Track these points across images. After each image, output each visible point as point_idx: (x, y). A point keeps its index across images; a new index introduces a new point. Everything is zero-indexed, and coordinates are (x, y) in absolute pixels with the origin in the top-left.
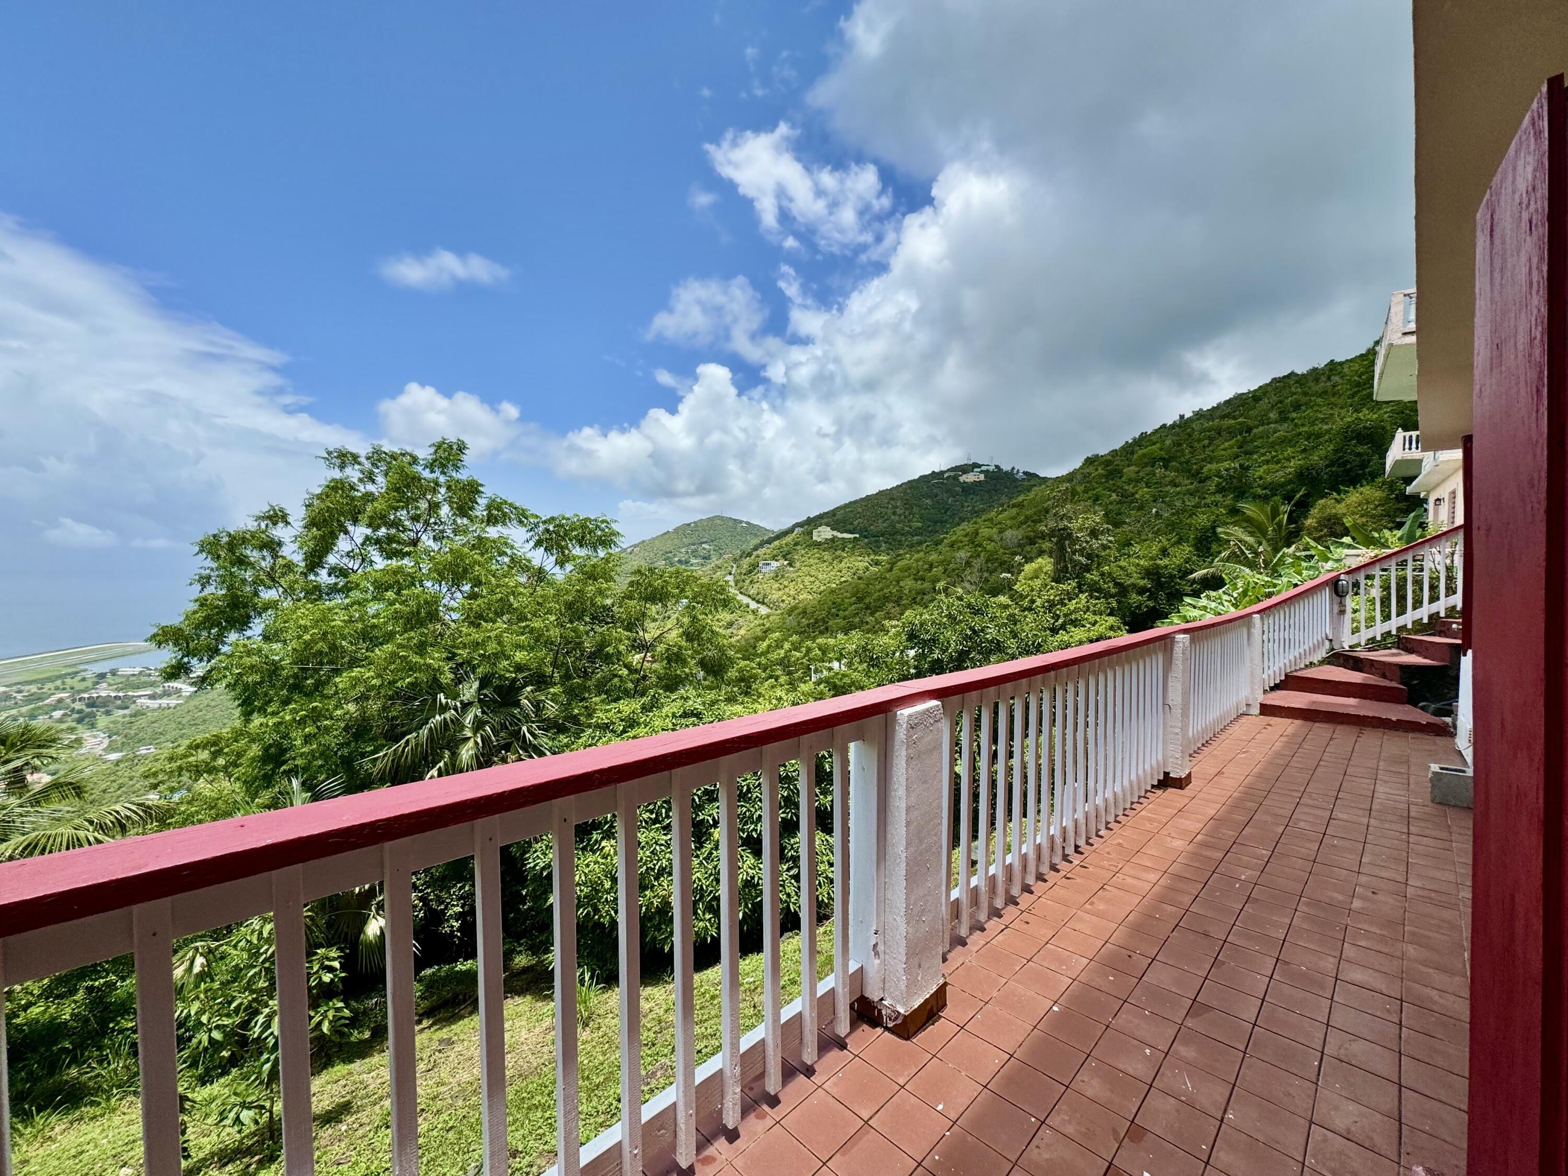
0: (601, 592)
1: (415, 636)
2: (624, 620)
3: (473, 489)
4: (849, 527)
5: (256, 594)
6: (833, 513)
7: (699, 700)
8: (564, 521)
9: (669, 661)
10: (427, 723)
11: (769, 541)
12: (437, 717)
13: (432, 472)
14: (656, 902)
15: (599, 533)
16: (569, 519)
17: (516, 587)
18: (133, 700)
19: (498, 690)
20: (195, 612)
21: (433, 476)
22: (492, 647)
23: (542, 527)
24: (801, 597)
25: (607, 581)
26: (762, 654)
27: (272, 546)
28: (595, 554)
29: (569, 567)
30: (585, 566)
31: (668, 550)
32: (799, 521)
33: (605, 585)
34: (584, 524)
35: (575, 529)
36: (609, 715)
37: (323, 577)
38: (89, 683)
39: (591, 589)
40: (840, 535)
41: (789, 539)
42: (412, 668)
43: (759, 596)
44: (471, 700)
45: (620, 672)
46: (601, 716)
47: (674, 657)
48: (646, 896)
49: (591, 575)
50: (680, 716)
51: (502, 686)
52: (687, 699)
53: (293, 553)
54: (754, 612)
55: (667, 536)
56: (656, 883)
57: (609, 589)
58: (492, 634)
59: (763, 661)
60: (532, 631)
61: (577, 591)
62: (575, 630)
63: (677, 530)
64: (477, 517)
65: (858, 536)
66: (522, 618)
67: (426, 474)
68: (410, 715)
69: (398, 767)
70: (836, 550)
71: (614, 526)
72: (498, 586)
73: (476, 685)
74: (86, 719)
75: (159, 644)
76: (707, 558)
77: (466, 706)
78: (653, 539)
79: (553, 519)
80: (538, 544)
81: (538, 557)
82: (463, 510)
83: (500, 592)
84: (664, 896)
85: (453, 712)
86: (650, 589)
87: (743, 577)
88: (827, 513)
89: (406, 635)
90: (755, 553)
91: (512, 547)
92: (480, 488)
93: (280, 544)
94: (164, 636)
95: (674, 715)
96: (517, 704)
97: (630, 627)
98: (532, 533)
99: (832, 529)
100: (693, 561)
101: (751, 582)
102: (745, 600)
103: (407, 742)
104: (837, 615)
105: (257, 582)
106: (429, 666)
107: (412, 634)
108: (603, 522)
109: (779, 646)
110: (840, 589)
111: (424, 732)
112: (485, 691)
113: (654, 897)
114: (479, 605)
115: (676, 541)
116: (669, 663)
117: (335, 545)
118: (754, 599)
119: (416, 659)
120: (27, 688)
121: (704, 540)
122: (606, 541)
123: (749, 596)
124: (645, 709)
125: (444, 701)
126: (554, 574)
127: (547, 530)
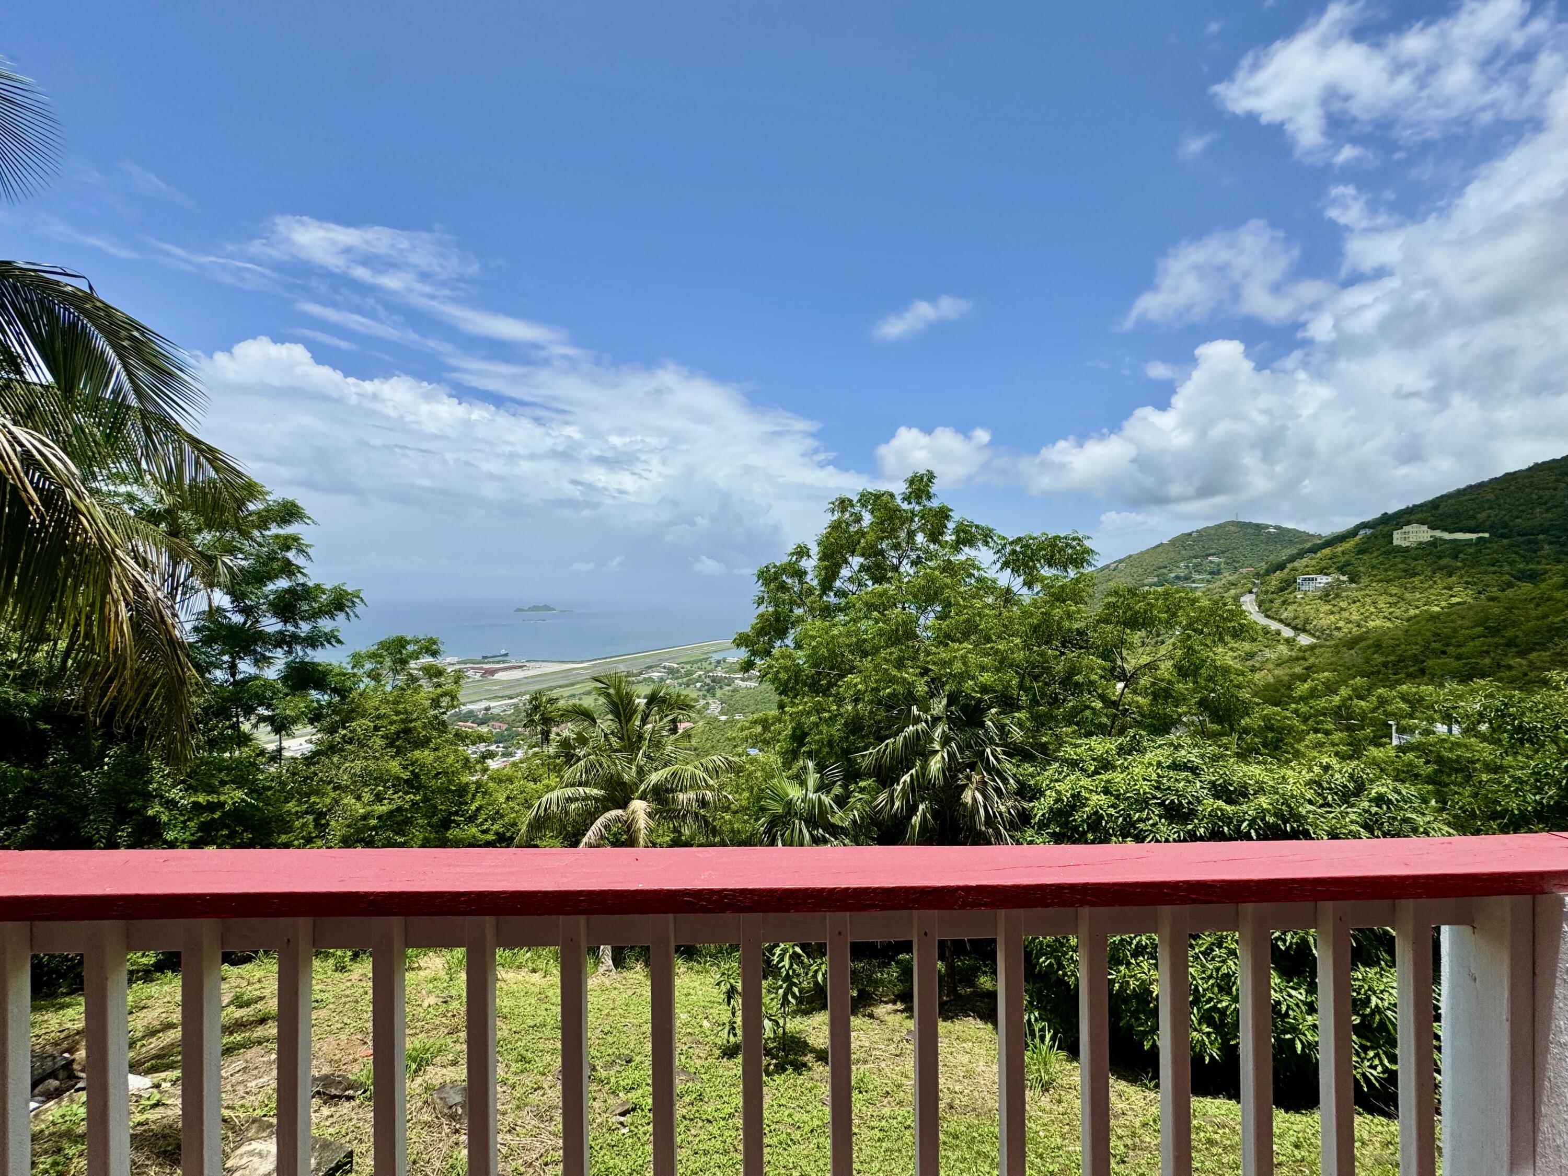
0: (1069, 615)
1: (895, 651)
2: (1099, 646)
3: (943, 514)
4: (1472, 523)
5: (791, 611)
6: (1434, 504)
7: (1196, 751)
8: (1031, 541)
9: (1155, 696)
10: (902, 731)
11: (1315, 549)
12: (911, 727)
13: (910, 503)
14: (1133, 983)
15: (1070, 551)
16: (1036, 538)
17: (982, 608)
18: (733, 680)
19: (965, 708)
20: (757, 624)
21: (911, 506)
22: (958, 667)
23: (1008, 549)
24: (1371, 624)
25: (1076, 603)
26: (1302, 699)
27: (800, 574)
28: (1065, 574)
29: (1037, 587)
30: (1052, 587)
31: (1161, 565)
32: (1366, 520)
33: (1074, 608)
34: (1053, 542)
35: (1042, 549)
36: (1078, 750)
37: (831, 598)
38: (712, 666)
39: (1057, 612)
40: (1447, 536)
41: (1349, 545)
42: (892, 680)
43: (1297, 621)
44: (940, 715)
45: (1093, 704)
46: (1068, 751)
47: (1161, 694)
48: (1120, 972)
49: (1059, 596)
50: (1168, 767)
51: (968, 705)
52: (1177, 747)
53: (812, 580)
54: (1288, 641)
55: (1160, 549)
56: (1133, 961)
57: (1079, 612)
58: (958, 654)
59: (1304, 709)
60: (997, 652)
61: (1042, 613)
62: (1042, 654)
63: (1173, 542)
64: (947, 542)
65: (1487, 535)
66: (988, 640)
67: (905, 506)
68: (891, 721)
69: (880, 766)
70: (1440, 558)
71: (1087, 543)
72: (965, 607)
73: (944, 702)
74: (711, 691)
75: (738, 645)
76: (1216, 573)
77: (936, 720)
78: (1142, 553)
79: (1020, 539)
80: (1006, 565)
81: (1005, 578)
82: (934, 536)
83: (967, 613)
84: (1143, 981)
85: (923, 724)
86: (1129, 613)
87: (1270, 596)
88: (1421, 505)
89: (888, 650)
90: (1289, 566)
91: (979, 569)
92: (950, 513)
93: (805, 573)
94: (742, 641)
95: (1159, 764)
96: (982, 725)
97: (1106, 655)
98: (999, 555)
99: (1432, 528)
100: (1197, 576)
101: (1284, 602)
102: (1274, 626)
103: (887, 745)
104: (1444, 653)
105: (792, 603)
106: (905, 679)
107: (893, 649)
108: (1074, 539)
109: (1331, 688)
110: (1449, 614)
111: (900, 739)
112: (953, 708)
113: (1131, 977)
114: (947, 626)
115: (1172, 555)
116: (1155, 699)
117: (839, 572)
118: (1288, 625)
119: (894, 672)
120: (685, 666)
121: (1212, 551)
122: (1079, 558)
123: (1281, 621)
124: (1121, 750)
125: (916, 713)
126: (1021, 595)
127: (1014, 552)
